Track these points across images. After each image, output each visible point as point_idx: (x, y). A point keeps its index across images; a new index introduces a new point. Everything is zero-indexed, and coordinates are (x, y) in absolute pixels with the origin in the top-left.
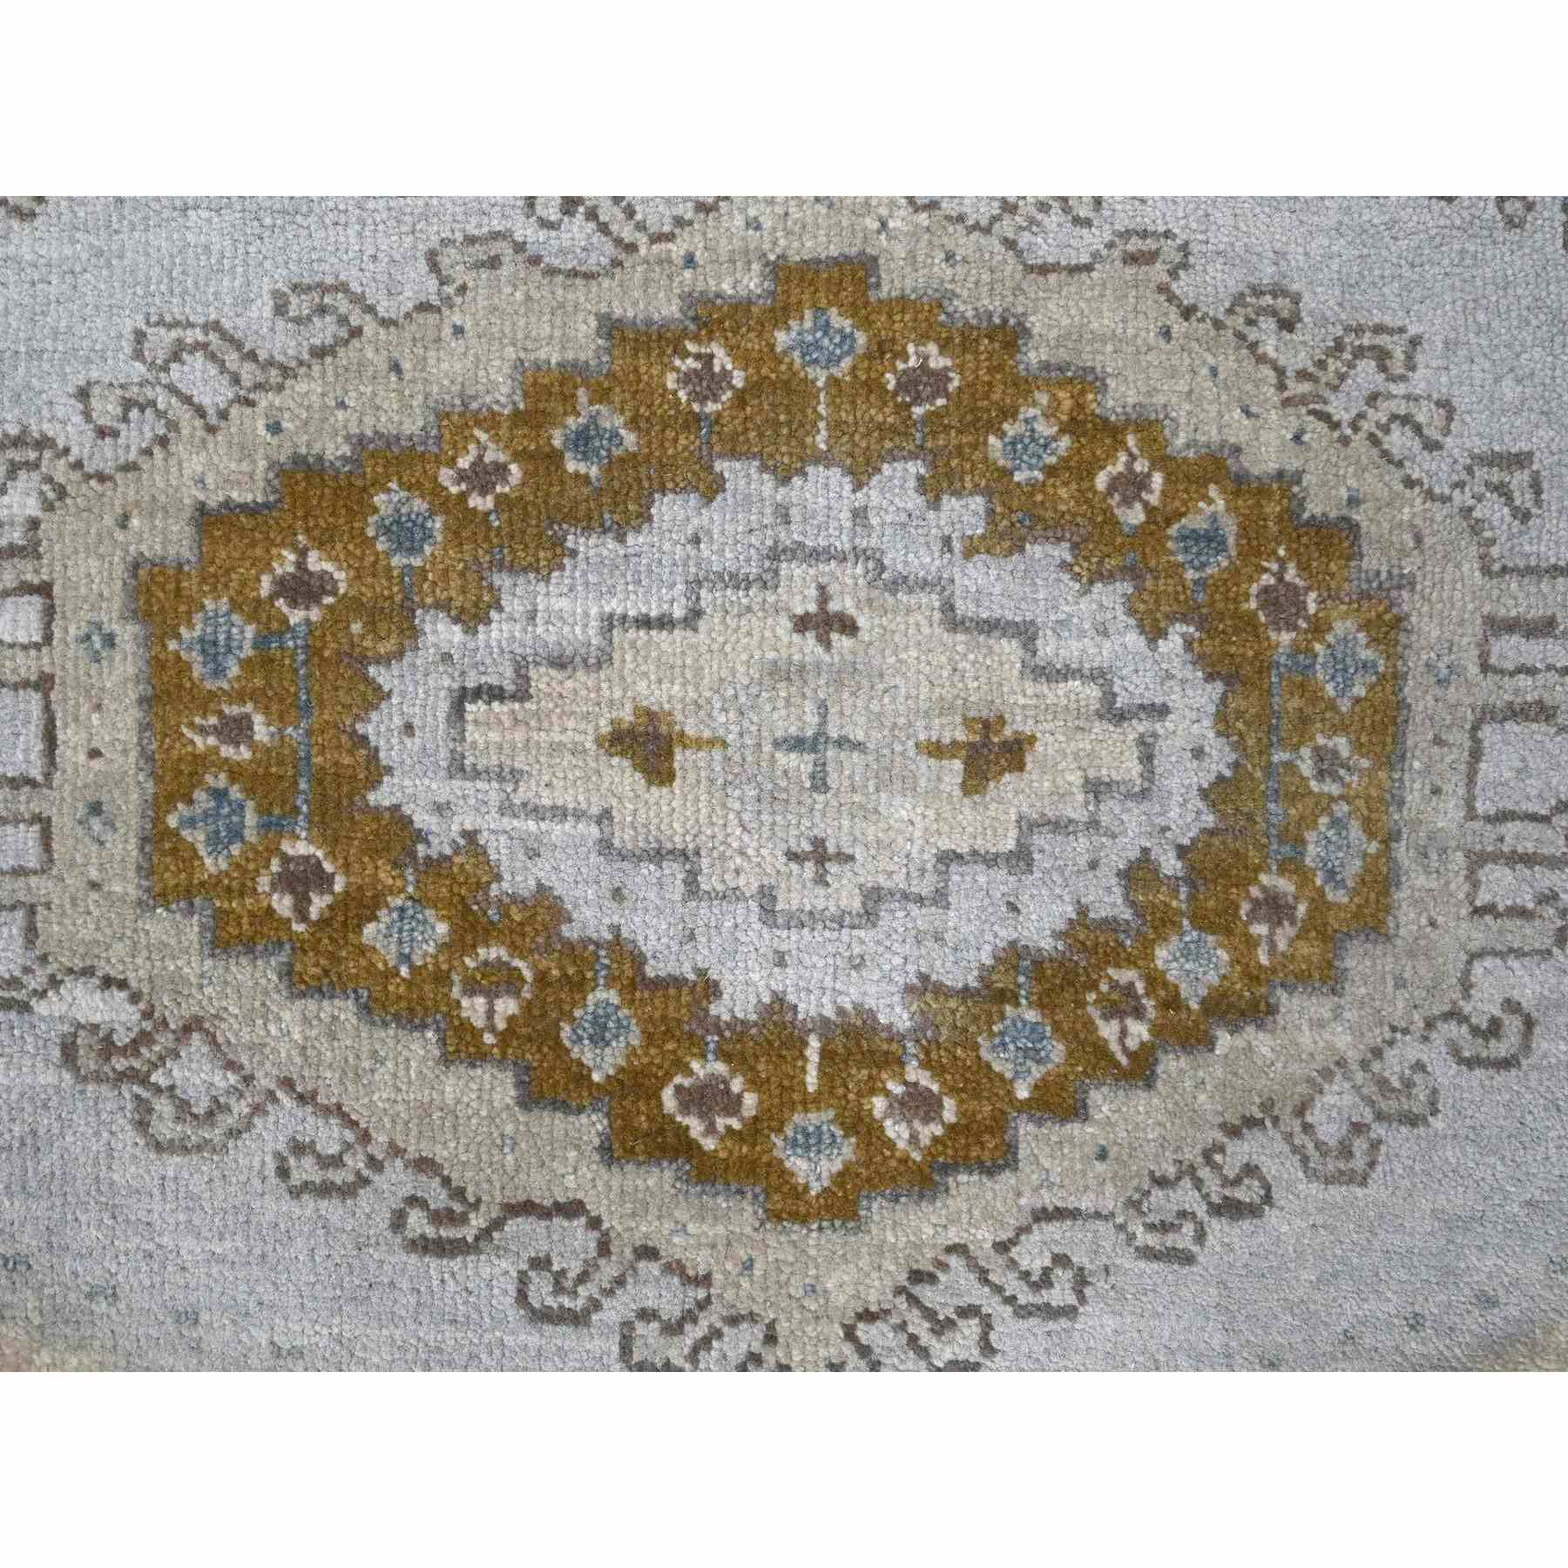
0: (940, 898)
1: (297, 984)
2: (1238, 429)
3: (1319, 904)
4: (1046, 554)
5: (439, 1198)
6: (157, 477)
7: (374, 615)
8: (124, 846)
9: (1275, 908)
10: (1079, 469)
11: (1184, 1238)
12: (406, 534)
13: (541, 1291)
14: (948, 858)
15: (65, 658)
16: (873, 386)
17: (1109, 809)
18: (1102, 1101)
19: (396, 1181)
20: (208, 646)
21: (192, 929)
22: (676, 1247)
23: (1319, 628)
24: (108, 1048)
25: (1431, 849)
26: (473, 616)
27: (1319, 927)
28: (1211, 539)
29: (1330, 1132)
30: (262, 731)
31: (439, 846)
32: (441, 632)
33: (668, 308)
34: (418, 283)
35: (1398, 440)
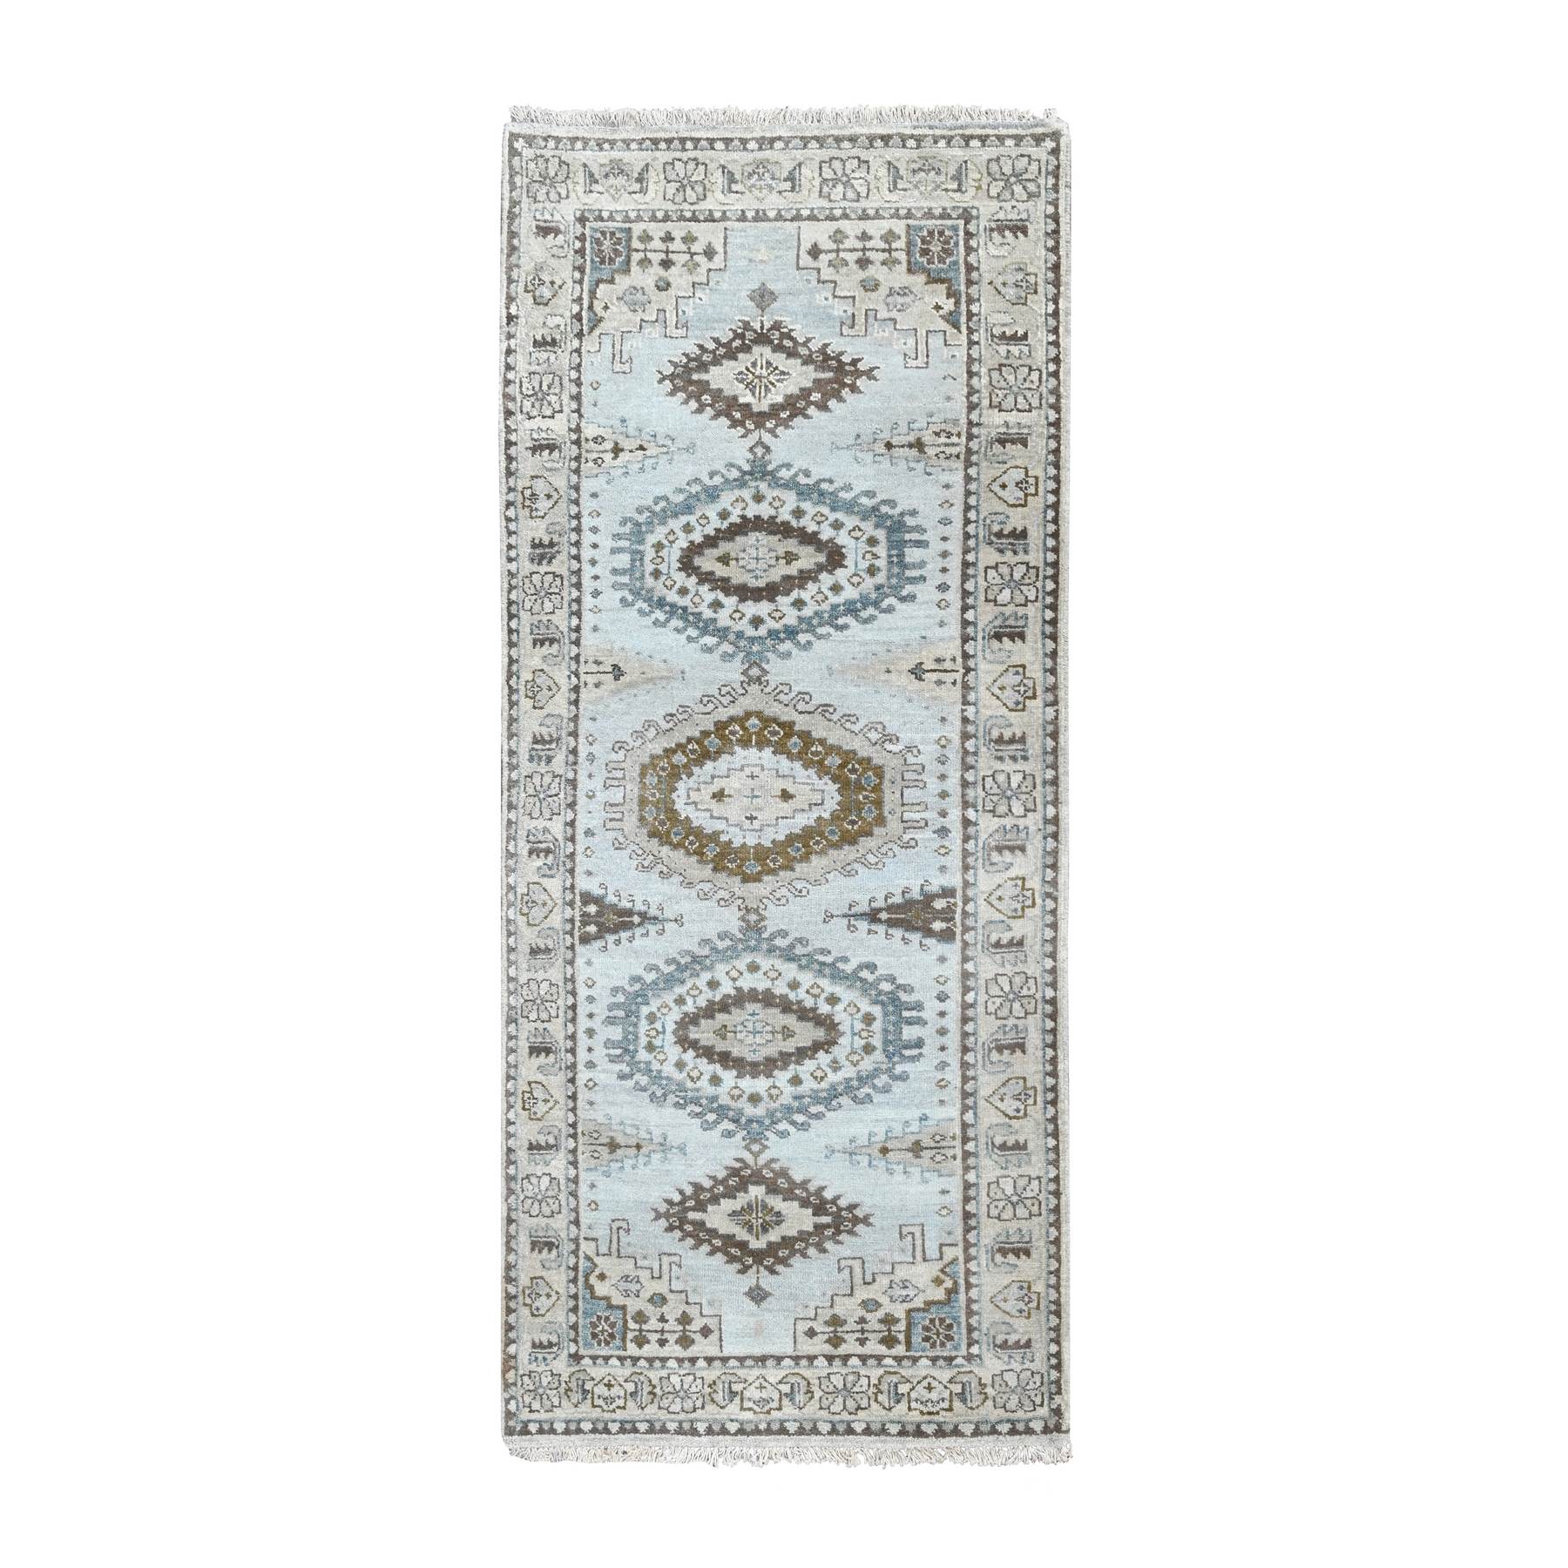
0: (729, 770)
1: (854, 752)
2: (671, 854)
3: (655, 770)
4: (708, 831)
5: (827, 714)
6: (880, 842)
7: (838, 818)
8: (888, 776)
9: (663, 769)
10: (702, 846)
11: (681, 710)
12: (832, 832)
13: (807, 698)
14: (728, 777)
15: (899, 810)
16: (741, 860)
17: (696, 786)
18: (697, 734)
19: (835, 717)
20: (871, 812)
21: (874, 762)
22: (781, 706)
23: (655, 819)
24: (891, 740)
25: (632, 780)
26: (820, 818)
27: (654, 766)
28: (676, 834)
29: (652, 729)
30: (861, 797)
31: (827, 777)
32: (826, 815)
33: (781, 873)
34: (830, 877)
35: (640, 852)
